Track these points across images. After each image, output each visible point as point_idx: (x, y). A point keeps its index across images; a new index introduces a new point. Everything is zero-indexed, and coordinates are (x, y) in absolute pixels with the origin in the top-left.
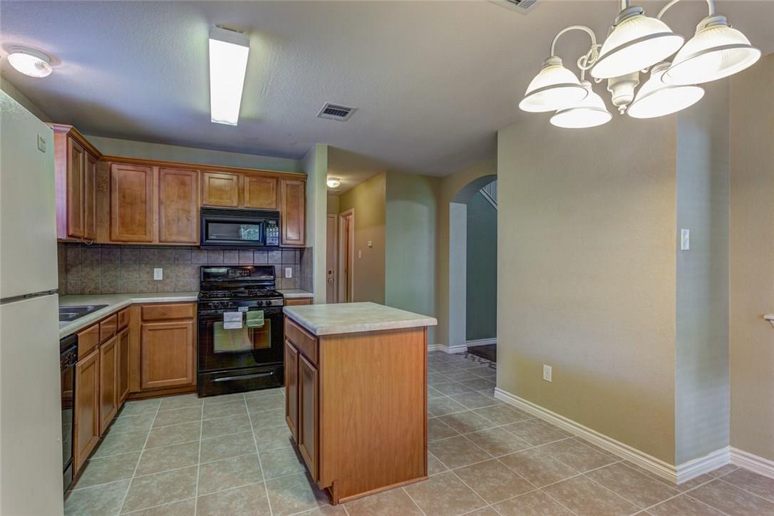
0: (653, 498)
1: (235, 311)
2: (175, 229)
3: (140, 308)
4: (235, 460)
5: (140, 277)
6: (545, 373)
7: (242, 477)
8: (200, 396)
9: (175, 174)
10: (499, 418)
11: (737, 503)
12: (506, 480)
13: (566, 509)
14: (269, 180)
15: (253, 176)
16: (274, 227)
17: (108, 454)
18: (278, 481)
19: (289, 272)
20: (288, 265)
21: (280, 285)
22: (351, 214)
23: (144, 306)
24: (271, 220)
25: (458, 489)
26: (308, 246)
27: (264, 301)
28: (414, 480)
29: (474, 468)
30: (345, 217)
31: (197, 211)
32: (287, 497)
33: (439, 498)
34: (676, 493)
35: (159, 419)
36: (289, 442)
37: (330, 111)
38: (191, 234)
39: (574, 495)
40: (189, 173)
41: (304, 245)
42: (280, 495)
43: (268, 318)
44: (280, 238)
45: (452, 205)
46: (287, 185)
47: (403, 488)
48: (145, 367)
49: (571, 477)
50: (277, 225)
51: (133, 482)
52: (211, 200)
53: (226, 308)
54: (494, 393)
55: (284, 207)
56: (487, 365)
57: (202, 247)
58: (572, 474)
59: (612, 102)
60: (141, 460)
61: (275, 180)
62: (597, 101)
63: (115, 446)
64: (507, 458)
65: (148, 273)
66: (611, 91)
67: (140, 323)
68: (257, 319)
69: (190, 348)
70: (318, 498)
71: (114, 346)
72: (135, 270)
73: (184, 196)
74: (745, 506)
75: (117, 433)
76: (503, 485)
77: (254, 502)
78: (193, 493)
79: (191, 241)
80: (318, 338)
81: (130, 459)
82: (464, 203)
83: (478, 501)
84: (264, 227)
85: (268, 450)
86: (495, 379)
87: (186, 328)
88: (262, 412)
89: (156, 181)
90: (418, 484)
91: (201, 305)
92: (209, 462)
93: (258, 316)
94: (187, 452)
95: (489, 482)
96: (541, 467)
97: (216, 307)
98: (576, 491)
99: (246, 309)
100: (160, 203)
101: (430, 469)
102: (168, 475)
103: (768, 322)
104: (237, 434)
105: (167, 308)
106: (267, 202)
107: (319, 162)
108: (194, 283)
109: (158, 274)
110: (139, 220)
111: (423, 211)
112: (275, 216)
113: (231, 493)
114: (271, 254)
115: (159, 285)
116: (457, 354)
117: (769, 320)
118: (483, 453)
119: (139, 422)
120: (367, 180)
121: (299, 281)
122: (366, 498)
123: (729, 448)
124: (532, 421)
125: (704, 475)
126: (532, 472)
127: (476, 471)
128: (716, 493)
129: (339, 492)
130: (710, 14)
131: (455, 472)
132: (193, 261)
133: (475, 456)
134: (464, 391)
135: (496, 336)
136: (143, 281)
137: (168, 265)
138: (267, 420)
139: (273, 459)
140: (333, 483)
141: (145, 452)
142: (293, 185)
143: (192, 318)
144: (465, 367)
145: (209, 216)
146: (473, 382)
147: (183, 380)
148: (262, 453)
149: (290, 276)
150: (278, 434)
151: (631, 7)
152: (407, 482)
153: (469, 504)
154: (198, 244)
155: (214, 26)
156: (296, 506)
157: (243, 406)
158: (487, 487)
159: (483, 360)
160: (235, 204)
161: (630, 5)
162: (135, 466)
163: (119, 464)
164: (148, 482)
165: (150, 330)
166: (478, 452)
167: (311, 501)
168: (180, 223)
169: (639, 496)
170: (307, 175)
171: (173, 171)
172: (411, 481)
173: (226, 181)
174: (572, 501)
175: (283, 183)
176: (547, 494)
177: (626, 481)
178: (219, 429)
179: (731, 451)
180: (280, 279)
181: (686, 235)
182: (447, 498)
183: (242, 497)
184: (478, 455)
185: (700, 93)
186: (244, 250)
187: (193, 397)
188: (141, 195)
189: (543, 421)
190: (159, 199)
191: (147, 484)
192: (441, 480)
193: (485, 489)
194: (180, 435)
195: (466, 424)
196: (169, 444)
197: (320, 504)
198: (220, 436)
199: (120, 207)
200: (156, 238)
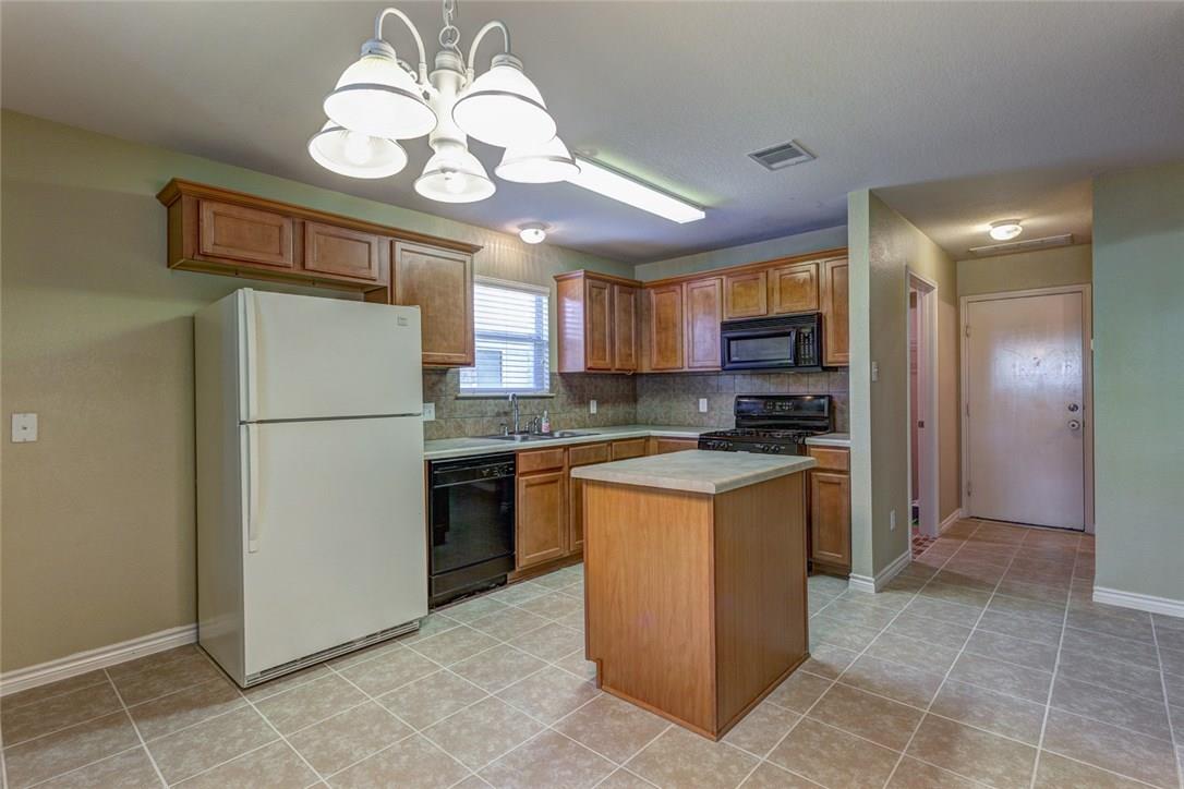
5: (688, 408)
9: (700, 287)
24: (804, 327)
28: (694, 728)
46: (833, 269)
47: (672, 725)
52: (736, 311)
55: (830, 304)
57: (725, 372)
65: (694, 404)
72: (684, 400)
73: (709, 312)
90: (694, 735)
91: (701, 443)
100: (688, 323)
109: (703, 405)
110: (672, 346)
112: (811, 320)
115: (705, 419)
136: (691, 413)
137: (712, 396)
145: (729, 333)
152: (685, 723)
154: (721, 369)
160: (763, 312)
168: (706, 344)
171: (699, 284)
172: (690, 726)
190: (687, 319)
199: (657, 332)
200: (686, 364)
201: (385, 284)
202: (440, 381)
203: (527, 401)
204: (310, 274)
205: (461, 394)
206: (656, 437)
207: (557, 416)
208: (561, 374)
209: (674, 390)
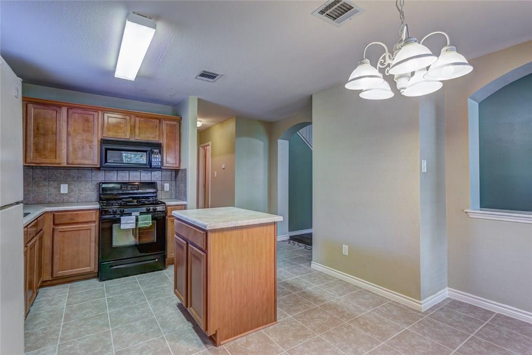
0: (410, 321)
1: (129, 215)
2: (80, 154)
3: (52, 215)
4: (139, 323)
5: (48, 191)
6: (343, 250)
7: (146, 334)
8: (101, 280)
9: (80, 113)
10: (316, 281)
11: (454, 319)
12: (326, 319)
13: (363, 333)
14: (154, 120)
15: (142, 117)
16: (158, 154)
17: (33, 329)
18: (174, 335)
19: (167, 186)
20: (166, 181)
21: (160, 196)
22: (209, 145)
23: (56, 214)
24: (155, 149)
25: (297, 328)
26: (182, 167)
27: (151, 208)
28: (268, 325)
29: (305, 313)
30: (204, 147)
31: (98, 141)
32: (183, 345)
33: (286, 334)
34: (422, 317)
35: (70, 299)
36: (177, 307)
37: (204, 75)
38: (94, 159)
39: (367, 324)
40: (92, 113)
41: (179, 167)
42: (178, 344)
43: (155, 220)
44: (162, 162)
45: (280, 141)
46: (167, 124)
47: (262, 330)
48: (56, 260)
49: (363, 314)
50: (160, 152)
51: (59, 346)
52: (109, 133)
53: (122, 214)
54: (310, 265)
55: (165, 140)
56: (304, 247)
57: (101, 168)
58: (364, 312)
59: (396, 88)
60: (62, 331)
61: (158, 120)
62: (386, 85)
63: (37, 322)
64: (324, 305)
65: (55, 188)
66: (396, 81)
67: (52, 226)
68: (146, 221)
69: (93, 244)
70: (205, 343)
71: (35, 245)
72: (44, 186)
73: (88, 130)
74: (458, 320)
75: (38, 312)
76: (324, 322)
77: (159, 350)
78: (111, 350)
79: (93, 163)
80: (206, 232)
81: (52, 330)
82: (287, 140)
83: (311, 334)
84: (150, 154)
85: (163, 315)
86: (311, 256)
87: (90, 229)
88: (152, 288)
89: (65, 118)
90: (271, 327)
91: (102, 212)
92: (118, 326)
93: (147, 218)
94: (100, 322)
95: (315, 321)
96: (345, 309)
97: (115, 213)
98: (368, 321)
99: (138, 214)
100: (68, 134)
101: (278, 317)
102: (87, 339)
103: (466, 214)
104: (136, 305)
105: (75, 214)
106: (152, 136)
107: (192, 109)
108: (94, 195)
109: (64, 189)
110: (51, 148)
111: (260, 145)
112: (159, 146)
113: (139, 347)
114: (153, 173)
115: (65, 198)
116: (283, 241)
117: (466, 212)
118: (309, 304)
119: (53, 303)
120: (221, 123)
121: (174, 194)
122: (238, 340)
123: (447, 288)
124: (337, 281)
125: (436, 305)
126: (340, 313)
127: (307, 315)
128: (443, 315)
129: (220, 337)
130: (448, 44)
131: (293, 317)
132: (93, 178)
133: (305, 306)
134: (291, 265)
135: (312, 228)
136: (51, 194)
137: (72, 182)
138: (157, 294)
139: (167, 320)
140: (216, 331)
141: (64, 324)
142: (171, 125)
143: (95, 222)
144: (290, 250)
145: (108, 146)
146: (296, 259)
147: (88, 269)
148: (159, 317)
149: (168, 190)
150: (168, 303)
151: (410, 38)
152: (264, 327)
153: (306, 336)
154: (99, 166)
155: (131, 12)
156: (190, 350)
157: (136, 285)
158: (315, 325)
159: (300, 244)
160: (128, 137)
161: (410, 36)
162: (58, 335)
163: (44, 335)
164: (72, 345)
165: (60, 232)
166: (306, 303)
167: (200, 346)
168: (84, 151)
169: (403, 321)
170: (182, 118)
171: (79, 111)
172: (267, 326)
173: (120, 119)
174: (366, 328)
175: (164, 123)
176: (352, 325)
177: (395, 313)
178: (121, 303)
179: (449, 290)
180: (160, 192)
181: (424, 163)
182: (291, 334)
183: (149, 348)
184: (307, 305)
185: (440, 85)
186: (134, 170)
187: (95, 281)
188: (52, 128)
189: (343, 281)
190: (68, 132)
191: (72, 347)
192: (286, 323)
193: (314, 326)
194: (90, 310)
195: (295, 286)
196: (83, 317)
197: (207, 347)
198: (123, 308)
199: (35, 137)
200: (64, 161)
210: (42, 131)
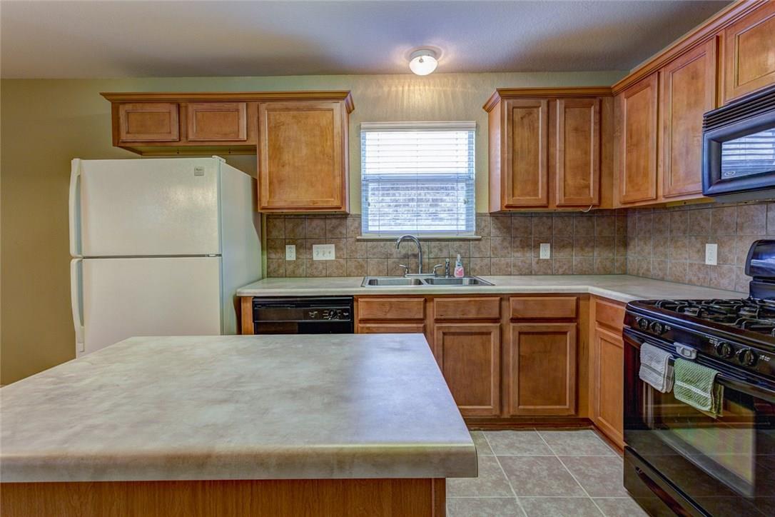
3: (596, 302)
5: (689, 258)
9: (683, 67)
40: (702, 50)
52: (739, 88)
65: (699, 251)
67: (595, 324)
72: (684, 246)
73: (696, 102)
109: (711, 254)
115: (713, 276)
136: (692, 265)
137: (725, 239)
165: (601, 338)
171: (680, 61)
200: (661, 193)
201: (254, 144)
202: (340, 225)
203: (443, 243)
204: (191, 144)
205: (365, 236)
206: (597, 297)
207: (486, 261)
208: (490, 213)
209: (671, 231)
210: (634, 139)
